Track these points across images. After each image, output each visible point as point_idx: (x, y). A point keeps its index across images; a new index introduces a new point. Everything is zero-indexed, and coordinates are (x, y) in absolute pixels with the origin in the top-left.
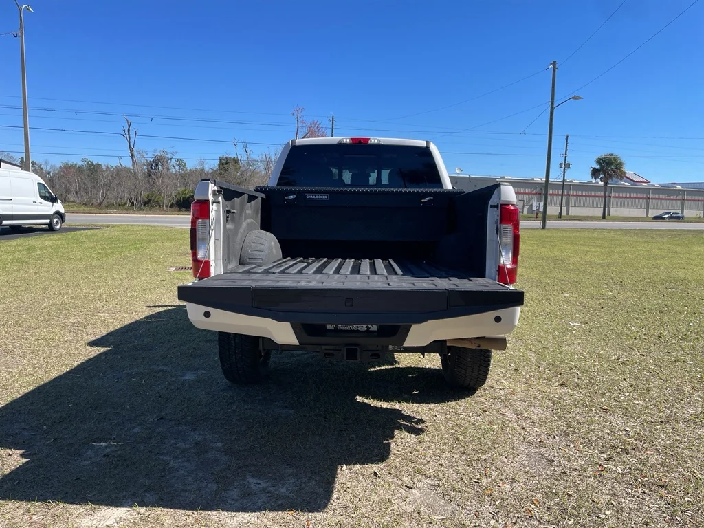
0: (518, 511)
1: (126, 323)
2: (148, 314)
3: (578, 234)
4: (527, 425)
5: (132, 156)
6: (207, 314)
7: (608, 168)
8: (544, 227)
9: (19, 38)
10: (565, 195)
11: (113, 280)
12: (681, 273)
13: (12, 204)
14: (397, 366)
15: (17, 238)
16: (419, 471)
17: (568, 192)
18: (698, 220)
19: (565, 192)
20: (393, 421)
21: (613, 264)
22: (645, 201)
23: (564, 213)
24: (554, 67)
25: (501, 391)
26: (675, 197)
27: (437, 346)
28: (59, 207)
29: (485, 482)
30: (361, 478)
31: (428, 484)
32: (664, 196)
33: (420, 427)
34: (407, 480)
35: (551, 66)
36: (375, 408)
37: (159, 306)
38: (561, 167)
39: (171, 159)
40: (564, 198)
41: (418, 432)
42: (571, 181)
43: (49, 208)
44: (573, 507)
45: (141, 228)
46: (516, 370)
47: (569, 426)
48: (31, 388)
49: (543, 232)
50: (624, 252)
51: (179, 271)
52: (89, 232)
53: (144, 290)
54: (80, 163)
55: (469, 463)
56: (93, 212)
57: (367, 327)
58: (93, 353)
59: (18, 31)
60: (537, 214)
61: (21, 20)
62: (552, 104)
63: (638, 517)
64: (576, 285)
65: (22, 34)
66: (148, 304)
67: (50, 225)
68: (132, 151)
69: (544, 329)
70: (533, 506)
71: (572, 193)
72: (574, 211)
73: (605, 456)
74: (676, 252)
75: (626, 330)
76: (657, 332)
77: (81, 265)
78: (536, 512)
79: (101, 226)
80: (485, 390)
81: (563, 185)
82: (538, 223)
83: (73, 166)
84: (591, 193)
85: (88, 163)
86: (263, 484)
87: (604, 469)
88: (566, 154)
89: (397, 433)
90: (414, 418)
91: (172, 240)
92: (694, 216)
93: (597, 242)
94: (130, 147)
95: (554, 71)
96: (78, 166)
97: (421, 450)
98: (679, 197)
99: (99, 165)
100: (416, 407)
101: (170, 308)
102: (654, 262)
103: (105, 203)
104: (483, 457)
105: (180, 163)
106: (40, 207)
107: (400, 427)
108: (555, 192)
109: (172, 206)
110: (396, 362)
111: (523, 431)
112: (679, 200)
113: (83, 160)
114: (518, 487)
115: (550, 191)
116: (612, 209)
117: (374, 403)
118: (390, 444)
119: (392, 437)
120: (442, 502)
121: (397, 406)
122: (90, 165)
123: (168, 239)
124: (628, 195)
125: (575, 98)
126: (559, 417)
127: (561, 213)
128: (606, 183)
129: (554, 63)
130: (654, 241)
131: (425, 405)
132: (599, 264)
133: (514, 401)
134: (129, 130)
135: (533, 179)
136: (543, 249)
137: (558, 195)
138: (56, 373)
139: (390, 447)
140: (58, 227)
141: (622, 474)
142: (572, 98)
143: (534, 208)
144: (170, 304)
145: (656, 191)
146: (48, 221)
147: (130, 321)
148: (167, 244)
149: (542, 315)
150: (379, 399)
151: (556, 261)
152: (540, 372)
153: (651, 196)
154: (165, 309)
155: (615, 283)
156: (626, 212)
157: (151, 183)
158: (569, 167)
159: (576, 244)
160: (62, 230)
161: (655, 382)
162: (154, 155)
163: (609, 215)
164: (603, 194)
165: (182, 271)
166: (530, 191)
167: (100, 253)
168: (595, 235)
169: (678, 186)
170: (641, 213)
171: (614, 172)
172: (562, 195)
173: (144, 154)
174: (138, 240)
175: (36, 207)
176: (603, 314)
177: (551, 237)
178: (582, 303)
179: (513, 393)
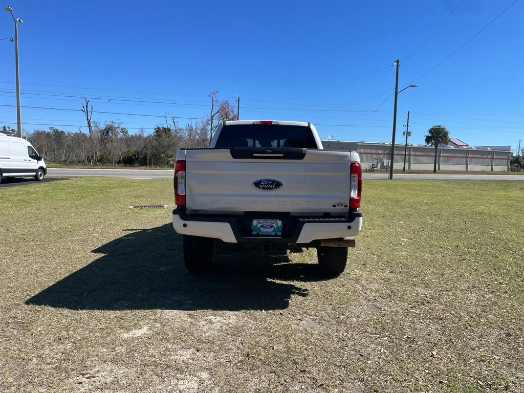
0: (359, 329)
1: (112, 240)
2: (125, 234)
3: (415, 183)
4: (368, 292)
5: (89, 126)
6: (185, 225)
7: (437, 136)
8: (391, 178)
9: (14, 42)
10: (407, 155)
11: (93, 213)
12: (481, 208)
13: (9, 161)
14: (291, 263)
15: (15, 185)
16: (306, 313)
17: (409, 153)
18: (503, 173)
19: (407, 153)
20: (290, 290)
21: (436, 203)
22: (464, 159)
23: (407, 168)
24: (398, 64)
25: (354, 276)
26: (486, 157)
27: (315, 244)
28: (42, 163)
29: (342, 317)
30: (273, 316)
31: (311, 319)
32: (479, 156)
33: (305, 293)
34: (299, 317)
35: (396, 63)
36: (278, 284)
37: (131, 230)
38: (404, 135)
39: (118, 128)
40: (407, 157)
41: (304, 295)
42: (412, 145)
43: (35, 164)
44: (389, 328)
45: (101, 179)
46: (364, 265)
47: (392, 292)
48: (67, 275)
49: (390, 181)
50: (445, 196)
51: (136, 208)
52: (65, 182)
53: (117, 220)
54: (47, 130)
55: (333, 309)
56: (61, 167)
57: (276, 233)
58: (98, 256)
59: (13, 37)
60: (387, 169)
61: (16, 29)
62: (396, 90)
63: (424, 332)
64: (408, 216)
65: (16, 39)
66: (123, 228)
67: (36, 176)
68: (89, 122)
69: (384, 242)
70: (368, 327)
71: (412, 153)
72: (414, 167)
73: (411, 306)
74: (481, 196)
75: (436, 243)
76: (456, 244)
77: (68, 204)
78: (369, 330)
79: (72, 177)
80: (344, 275)
81: (406, 148)
82: (387, 175)
83: (43, 133)
84: (426, 154)
85: (54, 130)
86: (218, 319)
87: (409, 312)
88: (408, 126)
89: (291, 295)
90: (302, 289)
91: (126, 187)
92: (501, 170)
93: (427, 188)
94: (87, 119)
95: (397, 67)
96: (46, 132)
97: (306, 304)
98: (490, 156)
99: (62, 132)
100: (303, 283)
101: (137, 231)
102: (464, 201)
103: (69, 160)
104: (342, 306)
105: (123, 130)
106: (30, 164)
107: (293, 293)
108: (400, 152)
109: (119, 162)
110: (290, 261)
111: (365, 295)
112: (489, 158)
113: (51, 128)
114: (360, 319)
115: (395, 152)
116: (441, 165)
117: (278, 282)
118: (288, 301)
119: (290, 298)
120: (318, 326)
121: (291, 283)
122: (56, 132)
123: (123, 186)
124: (453, 155)
125: (412, 86)
126: (387, 288)
127: (404, 168)
128: (436, 147)
129: (398, 61)
130: (468, 187)
131: (308, 283)
132: (426, 203)
133: (362, 280)
134: (87, 106)
135: (384, 143)
136: (388, 194)
137: (402, 155)
138: (79, 267)
139: (288, 302)
140: (41, 178)
141: (419, 314)
142: (411, 86)
143: (385, 165)
144: (138, 228)
145: (473, 152)
146: (34, 174)
147: (115, 239)
148: (124, 190)
149: (384, 235)
150: (281, 279)
151: (397, 201)
152: (378, 266)
153: (469, 156)
154: (135, 231)
155: (435, 215)
156: (452, 167)
157: (103, 146)
158: (410, 135)
159: (412, 190)
160: (45, 180)
161: (448, 271)
162: (105, 125)
163: (439, 169)
164: (434, 154)
165: (139, 208)
166: (382, 152)
167: (78, 196)
168: (427, 184)
169: (489, 149)
170: (462, 168)
171: (442, 139)
172: (405, 155)
173: (98, 124)
174: (103, 187)
175: (26, 163)
176: (423, 234)
177: (395, 185)
178: (411, 227)
179: (361, 276)
